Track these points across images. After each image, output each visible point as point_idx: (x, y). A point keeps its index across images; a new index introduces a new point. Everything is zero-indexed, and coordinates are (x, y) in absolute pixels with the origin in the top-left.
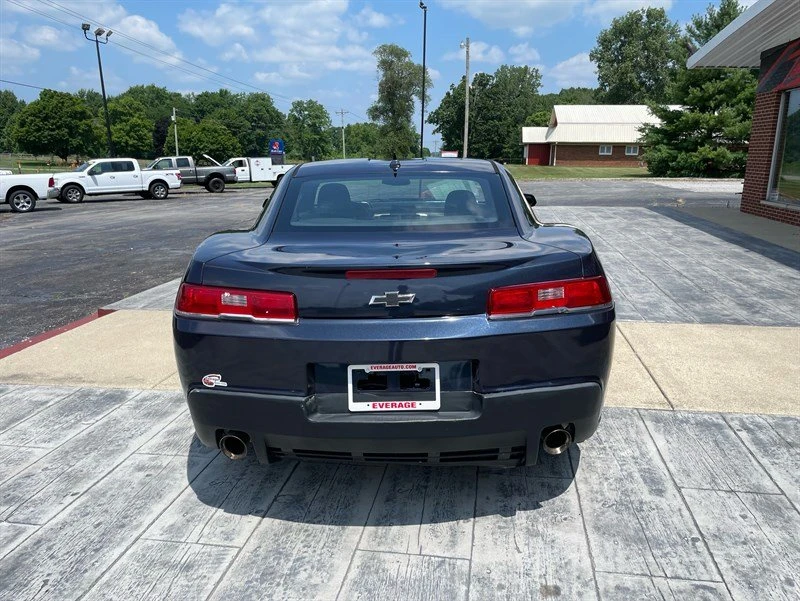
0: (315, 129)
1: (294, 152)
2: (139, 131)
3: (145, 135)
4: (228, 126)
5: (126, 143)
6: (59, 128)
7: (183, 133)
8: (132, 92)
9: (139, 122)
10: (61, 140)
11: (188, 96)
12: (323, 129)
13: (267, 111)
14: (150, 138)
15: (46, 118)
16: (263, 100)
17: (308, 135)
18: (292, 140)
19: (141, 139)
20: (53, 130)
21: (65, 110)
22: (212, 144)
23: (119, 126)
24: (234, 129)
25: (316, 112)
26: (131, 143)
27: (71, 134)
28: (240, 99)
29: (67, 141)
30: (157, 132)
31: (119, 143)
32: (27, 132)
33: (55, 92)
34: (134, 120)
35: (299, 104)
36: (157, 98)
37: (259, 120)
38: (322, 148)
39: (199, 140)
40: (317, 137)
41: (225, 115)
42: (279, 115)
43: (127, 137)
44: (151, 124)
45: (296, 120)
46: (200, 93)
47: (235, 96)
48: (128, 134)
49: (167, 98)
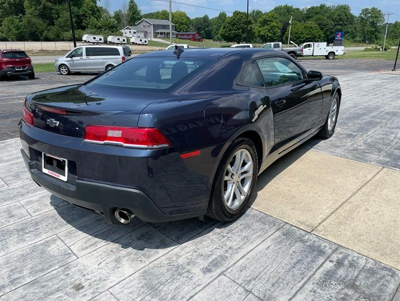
0: (373, 24)
1: (358, 39)
2: (274, 29)
3: (277, 31)
4: (319, 24)
5: (267, 35)
6: (238, 29)
7: (294, 29)
8: (276, 9)
9: (275, 24)
10: (238, 35)
11: (303, 9)
12: (378, 25)
13: (346, 15)
14: (279, 32)
15: (234, 25)
16: (345, 9)
17: (368, 28)
18: (357, 31)
19: (274, 33)
20: (236, 30)
21: (242, 20)
22: (308, 35)
23: (266, 27)
24: (322, 26)
25: (376, 14)
26: (269, 35)
27: (243, 32)
28: (331, 9)
29: (241, 35)
30: (283, 29)
31: (264, 35)
32: (226, 31)
33: (240, 12)
34: (274, 24)
35: (366, 10)
36: (288, 11)
37: (340, 20)
38: (376, 36)
39: (302, 33)
40: (374, 29)
41: (319, 18)
42: (352, 17)
43: (268, 33)
44: (281, 25)
45: (362, 19)
46: (310, 7)
47: (328, 8)
48: (269, 31)
49: (292, 11)
